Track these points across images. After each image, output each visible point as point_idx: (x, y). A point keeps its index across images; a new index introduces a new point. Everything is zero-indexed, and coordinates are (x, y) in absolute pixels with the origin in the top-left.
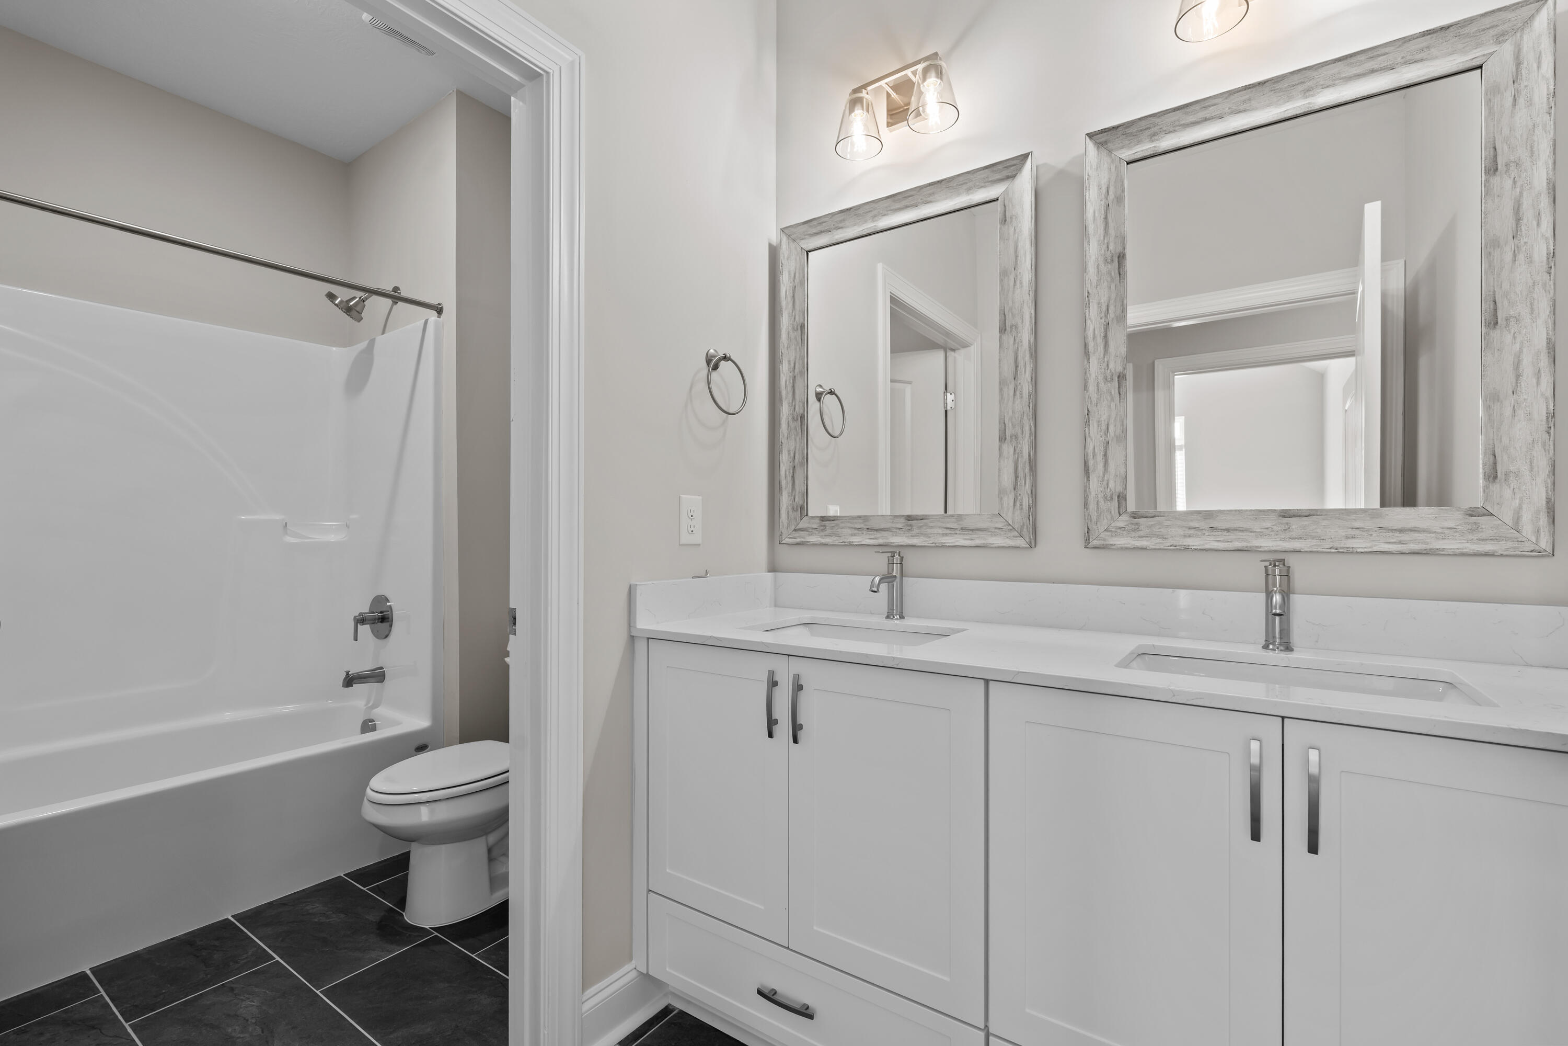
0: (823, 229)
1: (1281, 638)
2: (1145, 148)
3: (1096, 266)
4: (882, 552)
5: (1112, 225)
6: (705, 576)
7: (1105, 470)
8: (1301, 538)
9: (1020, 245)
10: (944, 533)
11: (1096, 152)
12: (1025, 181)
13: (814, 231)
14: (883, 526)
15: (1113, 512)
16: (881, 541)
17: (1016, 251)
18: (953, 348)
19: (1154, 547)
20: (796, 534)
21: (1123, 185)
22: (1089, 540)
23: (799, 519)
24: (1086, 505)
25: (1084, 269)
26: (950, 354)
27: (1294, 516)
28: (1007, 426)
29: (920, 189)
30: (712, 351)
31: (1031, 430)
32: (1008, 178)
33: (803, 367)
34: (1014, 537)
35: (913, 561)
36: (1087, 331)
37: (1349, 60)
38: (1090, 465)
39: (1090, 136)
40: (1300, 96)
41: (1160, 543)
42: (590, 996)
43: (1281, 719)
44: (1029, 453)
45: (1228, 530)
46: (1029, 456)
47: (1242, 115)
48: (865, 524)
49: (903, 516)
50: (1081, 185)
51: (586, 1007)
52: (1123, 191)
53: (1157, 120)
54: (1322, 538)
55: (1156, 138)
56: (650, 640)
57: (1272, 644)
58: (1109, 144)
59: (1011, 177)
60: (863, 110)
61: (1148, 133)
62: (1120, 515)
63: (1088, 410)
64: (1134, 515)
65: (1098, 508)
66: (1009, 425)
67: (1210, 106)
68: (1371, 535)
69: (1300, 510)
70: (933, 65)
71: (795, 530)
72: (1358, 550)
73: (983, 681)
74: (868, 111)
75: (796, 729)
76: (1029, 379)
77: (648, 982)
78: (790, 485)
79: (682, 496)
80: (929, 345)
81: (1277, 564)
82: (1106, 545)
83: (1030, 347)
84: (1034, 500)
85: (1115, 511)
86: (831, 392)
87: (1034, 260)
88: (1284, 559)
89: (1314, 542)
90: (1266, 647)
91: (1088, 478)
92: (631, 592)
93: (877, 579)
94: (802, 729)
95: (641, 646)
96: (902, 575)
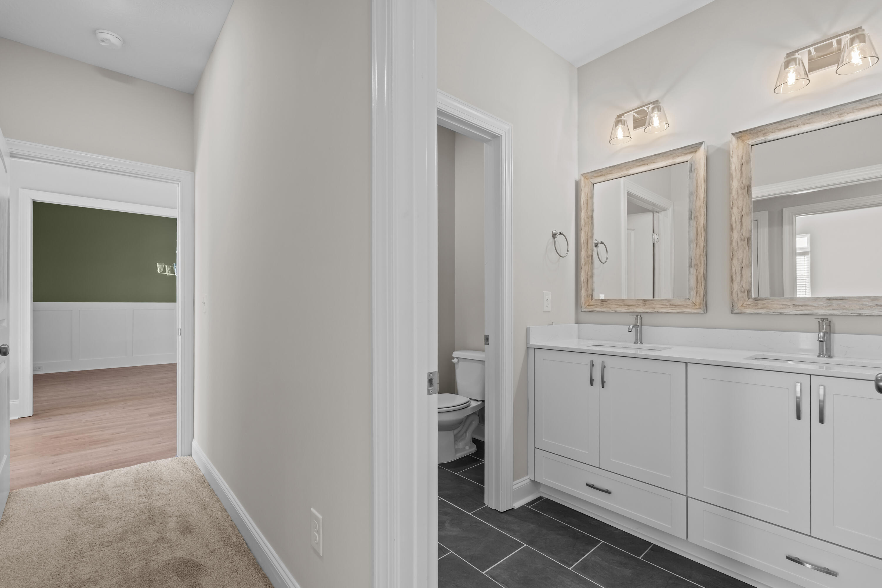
0: (601, 174)
1: (826, 352)
2: (761, 139)
3: (736, 191)
4: (633, 315)
5: (744, 172)
6: (552, 325)
7: (741, 279)
8: (837, 309)
9: (699, 181)
10: (662, 307)
11: (736, 141)
12: (701, 155)
13: (597, 175)
14: (632, 304)
15: (745, 298)
16: (631, 310)
17: (697, 183)
18: (658, 211)
19: (765, 313)
20: (589, 307)
21: (750, 155)
22: (733, 310)
23: (590, 301)
24: (731, 295)
25: (730, 192)
26: (656, 214)
27: (834, 300)
28: (692, 260)
29: (650, 157)
30: (554, 231)
31: (704, 262)
32: (693, 152)
33: (592, 235)
34: (696, 309)
35: (646, 319)
36: (732, 219)
37: (860, 102)
38: (733, 277)
39: (733, 134)
40: (837, 117)
41: (768, 311)
42: (515, 484)
43: (809, 376)
44: (704, 272)
45: (802, 306)
46: (704, 273)
47: (808, 125)
48: (623, 303)
49: (641, 299)
50: (728, 155)
51: (514, 487)
52: (750, 158)
53: (767, 128)
54: (848, 309)
55: (766, 135)
56: (535, 349)
57: (822, 354)
58: (743, 138)
59: (694, 152)
60: (622, 125)
61: (762, 133)
62: (748, 299)
63: (733, 254)
64: (756, 299)
65: (738, 296)
66: (693, 260)
67: (792, 121)
68: (872, 308)
69: (837, 297)
70: (656, 105)
71: (588, 305)
72: (865, 314)
73: (685, 363)
74: (624, 125)
75: (603, 382)
76: (703, 240)
77: (535, 484)
78: (586, 286)
79: (544, 292)
80: (644, 210)
81: (824, 320)
82: (742, 312)
83: (704, 226)
84: (706, 293)
85: (746, 298)
86: (602, 243)
87: (706, 188)
88: (828, 318)
89: (844, 311)
90: (819, 356)
91: (733, 283)
92: (528, 330)
93: (631, 326)
94: (605, 383)
95: (531, 352)
96: (642, 325)
